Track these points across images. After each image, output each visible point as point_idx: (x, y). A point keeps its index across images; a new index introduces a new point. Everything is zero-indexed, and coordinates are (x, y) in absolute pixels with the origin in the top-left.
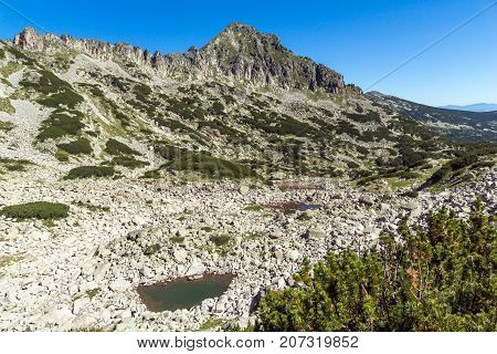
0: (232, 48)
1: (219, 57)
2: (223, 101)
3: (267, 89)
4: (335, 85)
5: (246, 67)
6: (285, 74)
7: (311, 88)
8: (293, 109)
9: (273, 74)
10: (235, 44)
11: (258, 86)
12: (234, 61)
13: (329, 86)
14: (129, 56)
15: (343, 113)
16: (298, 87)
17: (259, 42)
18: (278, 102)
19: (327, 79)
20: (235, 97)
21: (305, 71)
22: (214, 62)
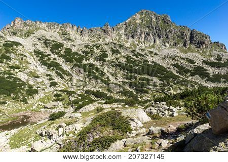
0: (135, 24)
1: (126, 29)
2: (109, 53)
3: (153, 47)
4: (202, 43)
5: (141, 34)
6: (167, 37)
7: (185, 45)
8: (164, 59)
9: (160, 38)
10: (138, 21)
11: (147, 45)
12: (135, 31)
13: (198, 43)
14: (68, 30)
15: (204, 61)
16: (175, 45)
17: (154, 20)
18: (156, 54)
19: (197, 39)
20: (121, 51)
21: (182, 35)
22: (122, 32)
